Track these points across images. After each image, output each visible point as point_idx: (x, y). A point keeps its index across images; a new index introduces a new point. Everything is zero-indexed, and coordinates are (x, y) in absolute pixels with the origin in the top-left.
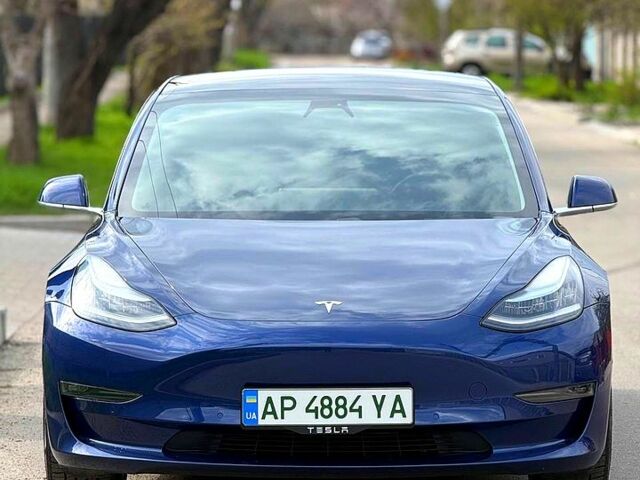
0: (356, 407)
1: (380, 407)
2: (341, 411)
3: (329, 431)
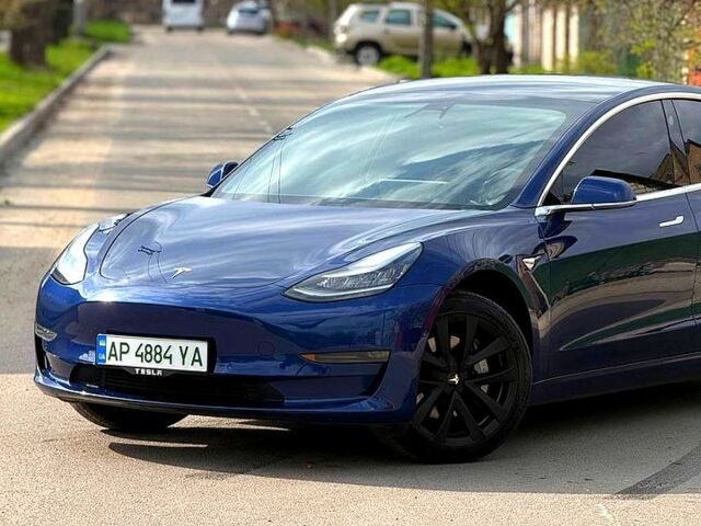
0: (168, 355)
1: (184, 356)
2: (158, 358)
3: (149, 373)
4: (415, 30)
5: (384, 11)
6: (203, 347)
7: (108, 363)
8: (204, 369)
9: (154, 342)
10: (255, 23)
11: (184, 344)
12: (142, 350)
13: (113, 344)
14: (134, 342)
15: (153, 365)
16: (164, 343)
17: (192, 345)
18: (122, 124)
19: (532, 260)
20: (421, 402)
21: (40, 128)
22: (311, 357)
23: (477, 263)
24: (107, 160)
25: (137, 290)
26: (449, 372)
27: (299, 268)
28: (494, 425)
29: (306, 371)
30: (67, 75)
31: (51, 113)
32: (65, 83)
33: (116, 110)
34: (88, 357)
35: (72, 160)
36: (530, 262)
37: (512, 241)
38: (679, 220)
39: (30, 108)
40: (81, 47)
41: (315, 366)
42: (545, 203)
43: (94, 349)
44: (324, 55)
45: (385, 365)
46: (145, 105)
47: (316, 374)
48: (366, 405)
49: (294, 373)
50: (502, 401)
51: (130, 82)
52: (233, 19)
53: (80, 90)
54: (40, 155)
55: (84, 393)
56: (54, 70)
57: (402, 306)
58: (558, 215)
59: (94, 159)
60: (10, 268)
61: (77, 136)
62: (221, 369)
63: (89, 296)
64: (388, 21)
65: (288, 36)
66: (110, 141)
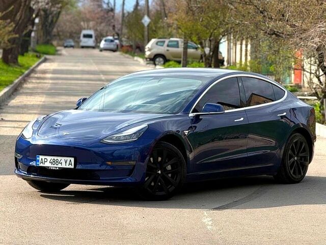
0: (60, 162)
1: (66, 163)
2: (57, 163)
3: (54, 168)
4: (180, 50)
5: (167, 41)
6: (73, 159)
7: (40, 165)
8: (73, 167)
9: (56, 158)
10: (112, 46)
11: (66, 158)
12: (52, 161)
13: (42, 159)
14: (49, 158)
15: (55, 166)
16: (59, 158)
17: (69, 159)
18: (50, 89)
19: (187, 131)
20: (147, 180)
21: (15, 90)
22: (109, 163)
23: (168, 131)
24: (44, 103)
25: (52, 140)
26: (157, 169)
27: (104, 133)
28: (173, 188)
29: (108, 168)
30: (27, 68)
31: (20, 84)
32: (26, 72)
33: (48, 83)
34: (33, 163)
35: (29, 103)
36: (186, 132)
37: (181, 126)
38: (242, 119)
39: (11, 82)
40: (33, 56)
41: (111, 166)
42: (193, 112)
43: (35, 160)
44: (141, 61)
45: (134, 166)
46: (60, 81)
47: (111, 169)
48: (128, 180)
49: (104, 169)
50: (176, 180)
51: (55, 72)
52: (103, 44)
53: (32, 75)
54: (16, 101)
55: (32, 176)
56: (21, 66)
57: (141, 146)
58: (197, 116)
59: (38, 103)
60: (4, 142)
61: (31, 94)
62: (79, 167)
63: (33, 143)
64: (168, 46)
65: (127, 52)
66: (45, 96)
